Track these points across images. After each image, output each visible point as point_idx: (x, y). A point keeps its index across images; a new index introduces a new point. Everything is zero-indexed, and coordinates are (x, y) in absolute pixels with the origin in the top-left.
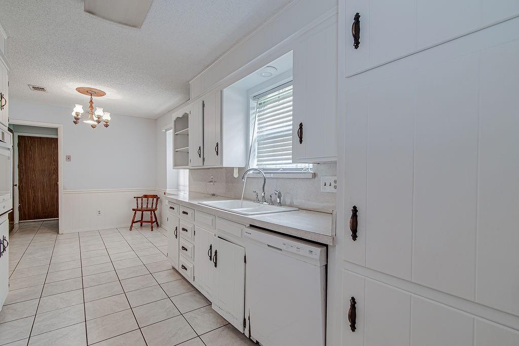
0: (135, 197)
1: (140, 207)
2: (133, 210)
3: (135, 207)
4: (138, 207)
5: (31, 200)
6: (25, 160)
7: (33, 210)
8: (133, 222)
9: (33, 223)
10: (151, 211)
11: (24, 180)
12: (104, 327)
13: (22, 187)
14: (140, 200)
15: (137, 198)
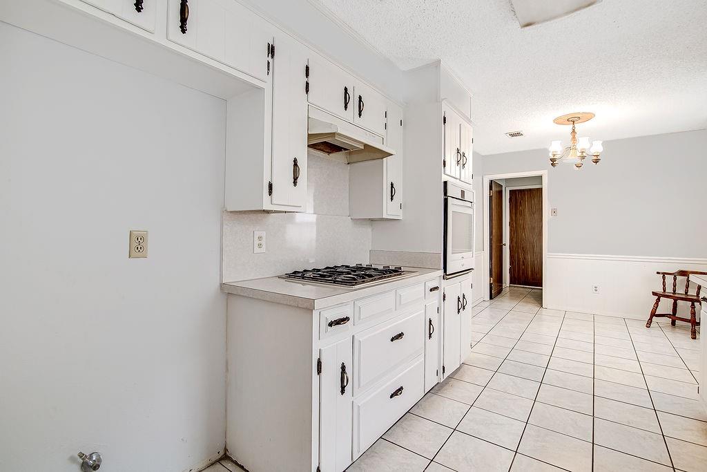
0: (658, 273)
1: (669, 290)
2: (654, 294)
3: (660, 290)
4: (664, 291)
5: (521, 263)
6: (516, 216)
7: (522, 274)
8: (653, 314)
9: (521, 289)
10: (693, 301)
11: (515, 240)
12: (544, 444)
13: (513, 247)
14: (669, 279)
15: (664, 274)
